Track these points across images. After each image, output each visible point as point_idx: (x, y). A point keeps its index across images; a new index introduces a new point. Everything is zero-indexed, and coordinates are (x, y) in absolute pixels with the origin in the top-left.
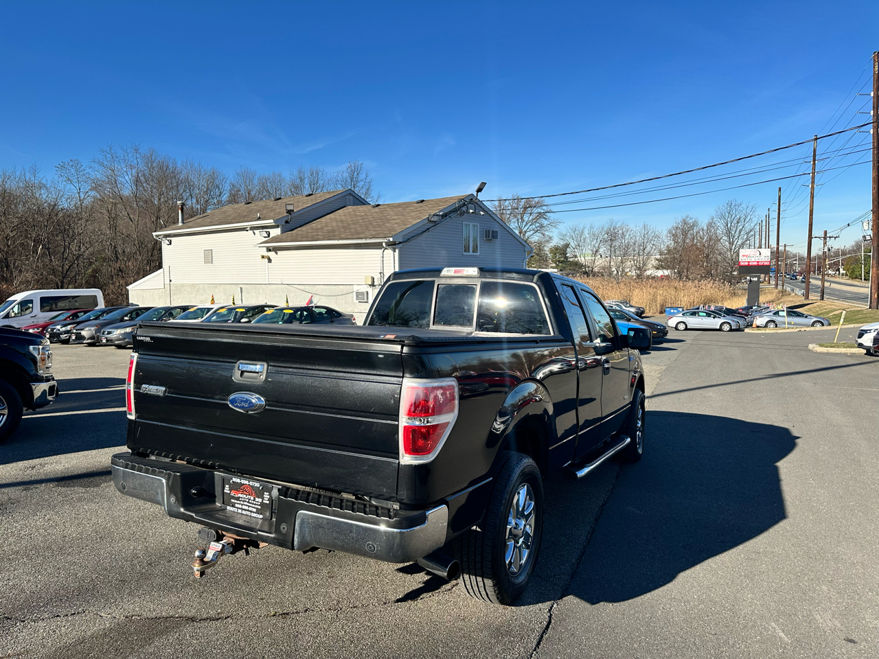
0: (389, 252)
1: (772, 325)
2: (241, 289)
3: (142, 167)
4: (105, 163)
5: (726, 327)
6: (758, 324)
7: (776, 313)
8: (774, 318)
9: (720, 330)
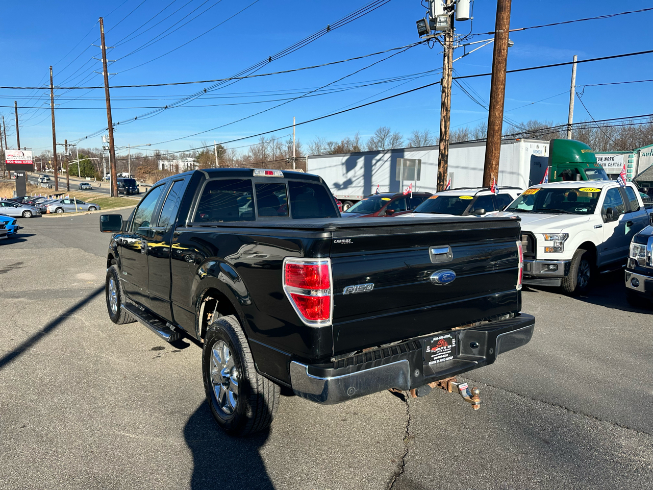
1: (60, 211)
5: (28, 215)
6: (51, 210)
7: (62, 202)
8: (62, 205)
9: (23, 217)
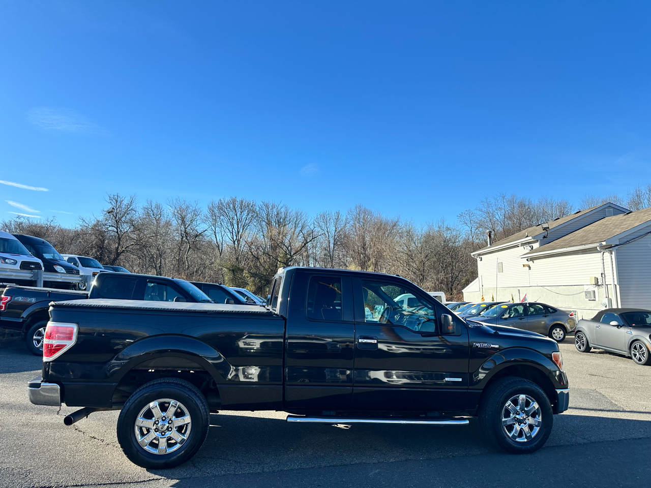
0: (607, 254)
2: (519, 290)
3: (508, 208)
4: (483, 209)
